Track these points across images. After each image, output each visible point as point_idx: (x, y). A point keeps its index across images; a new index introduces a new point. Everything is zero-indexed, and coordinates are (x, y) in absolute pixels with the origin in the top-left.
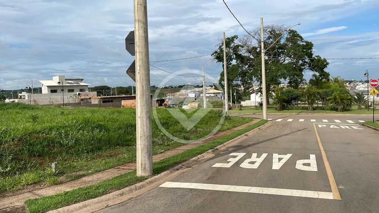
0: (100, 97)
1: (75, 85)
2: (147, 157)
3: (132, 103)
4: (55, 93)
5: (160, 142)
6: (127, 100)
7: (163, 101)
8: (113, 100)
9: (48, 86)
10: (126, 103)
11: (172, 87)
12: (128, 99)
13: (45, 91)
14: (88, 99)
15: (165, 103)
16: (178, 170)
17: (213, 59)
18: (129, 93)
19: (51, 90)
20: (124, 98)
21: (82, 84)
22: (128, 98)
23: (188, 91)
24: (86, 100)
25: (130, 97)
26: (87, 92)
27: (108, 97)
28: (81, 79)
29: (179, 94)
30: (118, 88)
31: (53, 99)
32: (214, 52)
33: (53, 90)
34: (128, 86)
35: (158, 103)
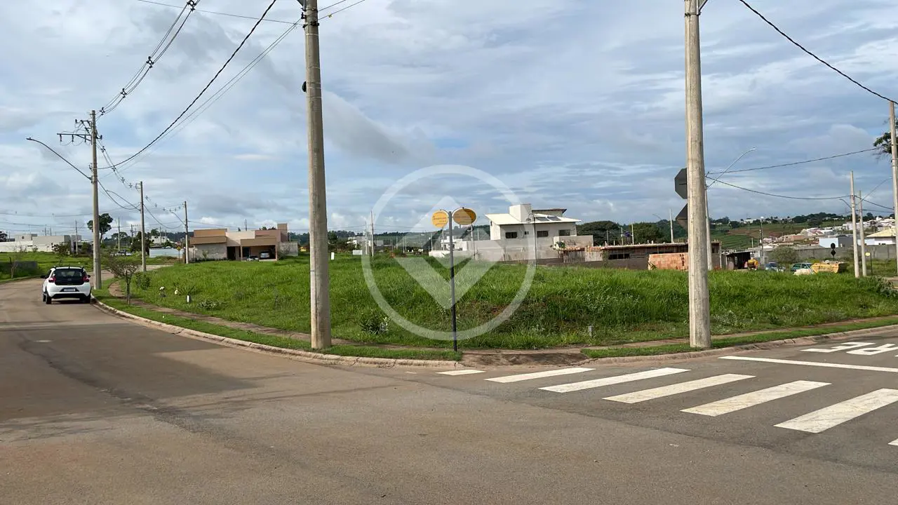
0: (603, 248)
1: (551, 221)
2: (702, 325)
3: (672, 261)
4: (513, 239)
5: (726, 321)
6: (660, 253)
7: (747, 256)
8: (630, 255)
9: (501, 226)
10: (659, 259)
11: (775, 222)
12: (662, 253)
13: (496, 234)
14: (579, 250)
15: (750, 261)
16: (747, 349)
17: (880, 154)
18: (663, 239)
19: (507, 234)
20: (654, 250)
21: (563, 219)
22: (661, 250)
23: (823, 231)
24: (573, 253)
25: (666, 247)
26: (574, 236)
27: (619, 246)
28: (562, 210)
29: (797, 239)
30: (636, 225)
31: (511, 251)
32: (882, 136)
33: (511, 232)
34: (659, 220)
35: (734, 261)
